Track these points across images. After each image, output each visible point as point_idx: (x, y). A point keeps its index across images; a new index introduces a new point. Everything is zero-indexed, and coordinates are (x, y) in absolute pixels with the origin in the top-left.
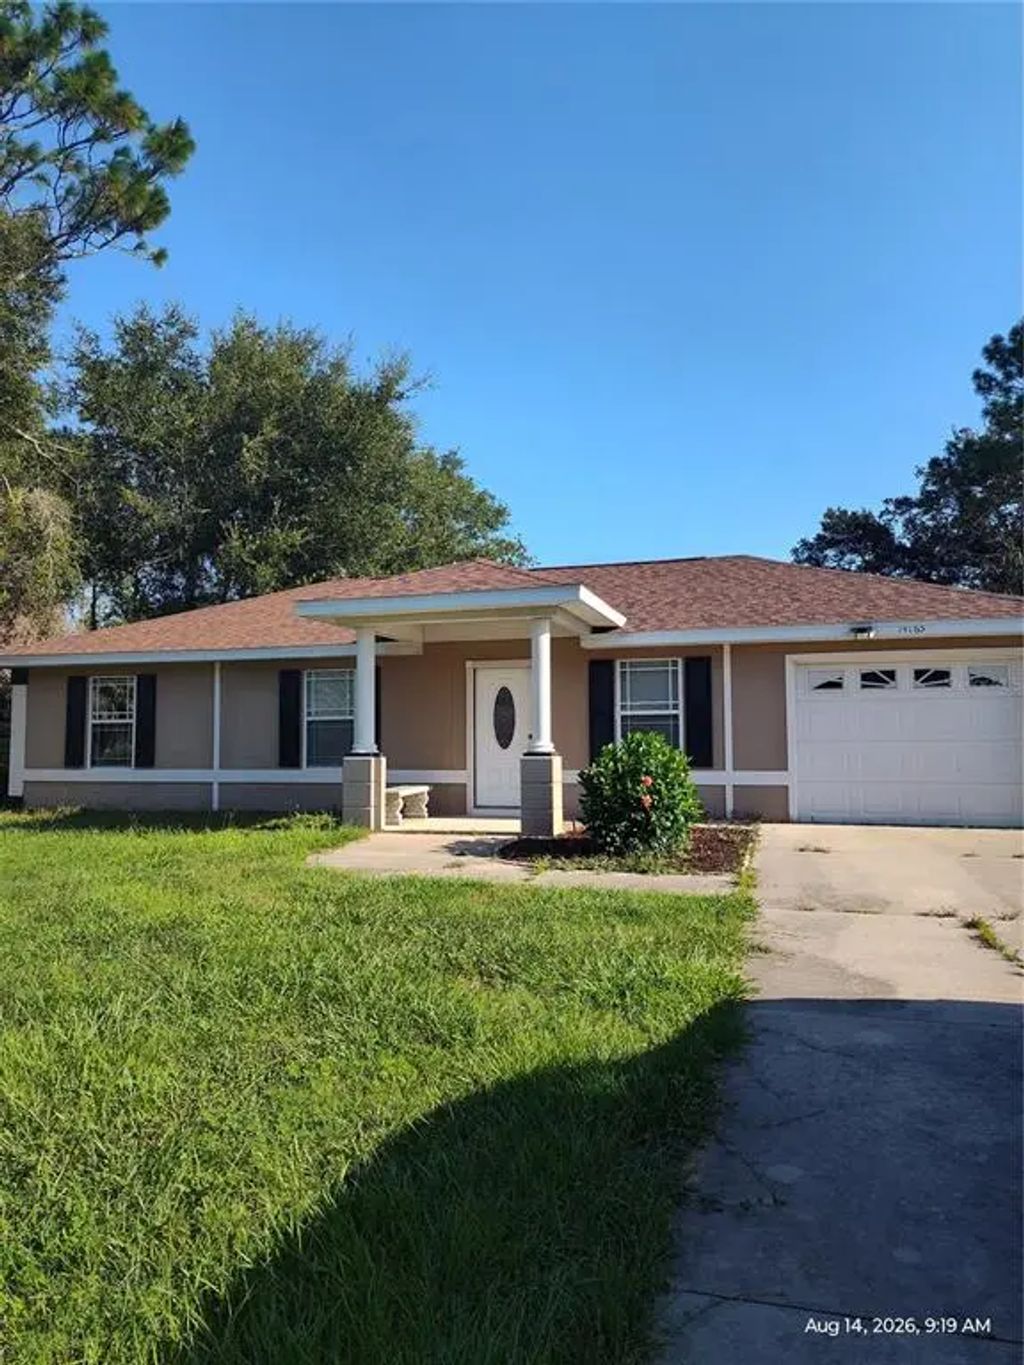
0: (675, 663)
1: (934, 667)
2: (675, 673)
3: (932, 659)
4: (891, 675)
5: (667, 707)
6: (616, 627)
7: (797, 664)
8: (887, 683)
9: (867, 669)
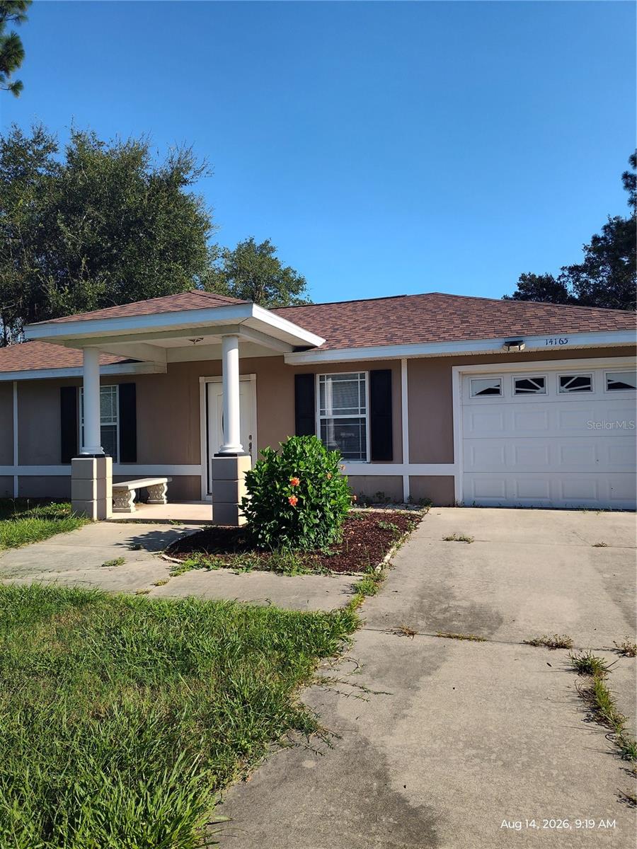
0: (363, 376)
1: (577, 374)
2: (363, 383)
3: (575, 368)
4: (541, 382)
5: (356, 412)
6: (314, 347)
7: (462, 375)
8: (538, 389)
9: (522, 377)
